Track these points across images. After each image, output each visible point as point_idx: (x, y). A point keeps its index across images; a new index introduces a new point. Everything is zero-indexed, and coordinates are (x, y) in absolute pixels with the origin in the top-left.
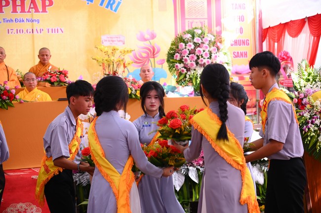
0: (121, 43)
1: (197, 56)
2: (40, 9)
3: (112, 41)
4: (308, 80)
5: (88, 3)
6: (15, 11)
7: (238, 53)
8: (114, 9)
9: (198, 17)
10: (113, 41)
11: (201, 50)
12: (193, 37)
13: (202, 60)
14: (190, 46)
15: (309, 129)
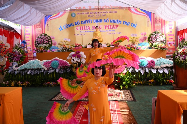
0: (136, 36)
2: (115, 27)
4: (185, 44)
5: (128, 26)
6: (109, 28)
7: (170, 38)
8: (135, 27)
10: (133, 35)
11: (157, 37)
12: (155, 33)
13: (157, 40)
14: (154, 36)
15: (177, 58)
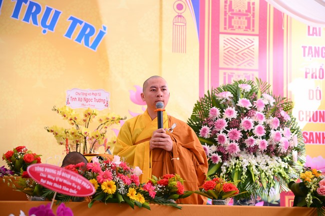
0: (102, 105)
1: (243, 132)
3: (85, 99)
5: (44, 31)
7: (311, 134)
8: (91, 43)
9: (242, 67)
10: (87, 100)
11: (251, 121)
13: (252, 141)
14: (231, 112)
